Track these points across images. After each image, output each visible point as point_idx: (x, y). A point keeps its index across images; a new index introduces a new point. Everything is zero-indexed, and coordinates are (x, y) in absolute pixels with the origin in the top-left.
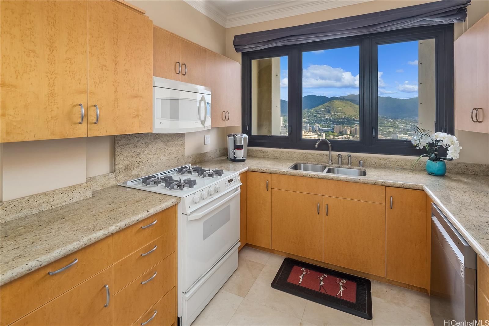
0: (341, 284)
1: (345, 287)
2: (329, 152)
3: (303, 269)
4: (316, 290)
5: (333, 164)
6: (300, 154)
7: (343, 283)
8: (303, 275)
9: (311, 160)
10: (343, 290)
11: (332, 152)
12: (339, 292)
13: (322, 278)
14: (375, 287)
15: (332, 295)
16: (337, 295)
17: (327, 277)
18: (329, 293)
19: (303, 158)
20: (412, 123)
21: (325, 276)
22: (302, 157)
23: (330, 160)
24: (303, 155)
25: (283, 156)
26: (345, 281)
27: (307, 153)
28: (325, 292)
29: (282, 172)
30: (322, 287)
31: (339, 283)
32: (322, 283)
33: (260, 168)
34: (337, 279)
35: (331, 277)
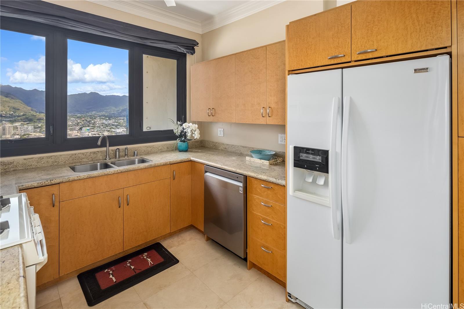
0: (145, 257)
1: (149, 257)
2: (106, 148)
3: (106, 270)
4: (133, 275)
5: (110, 159)
6: (69, 157)
7: (146, 256)
8: (112, 274)
9: (83, 160)
10: (150, 259)
11: (110, 148)
12: (149, 263)
13: (129, 265)
14: (165, 244)
15: (147, 268)
16: (150, 265)
17: (131, 261)
18: (143, 269)
19: (73, 160)
20: (73, 118)
21: (129, 261)
22: (71, 159)
23: (108, 156)
24: (73, 156)
25: (43, 162)
26: (146, 254)
27: (79, 153)
28: (141, 271)
29: (77, 177)
30: (134, 270)
31: (144, 258)
32: (133, 267)
33: (40, 182)
34: (140, 256)
35: (134, 258)
